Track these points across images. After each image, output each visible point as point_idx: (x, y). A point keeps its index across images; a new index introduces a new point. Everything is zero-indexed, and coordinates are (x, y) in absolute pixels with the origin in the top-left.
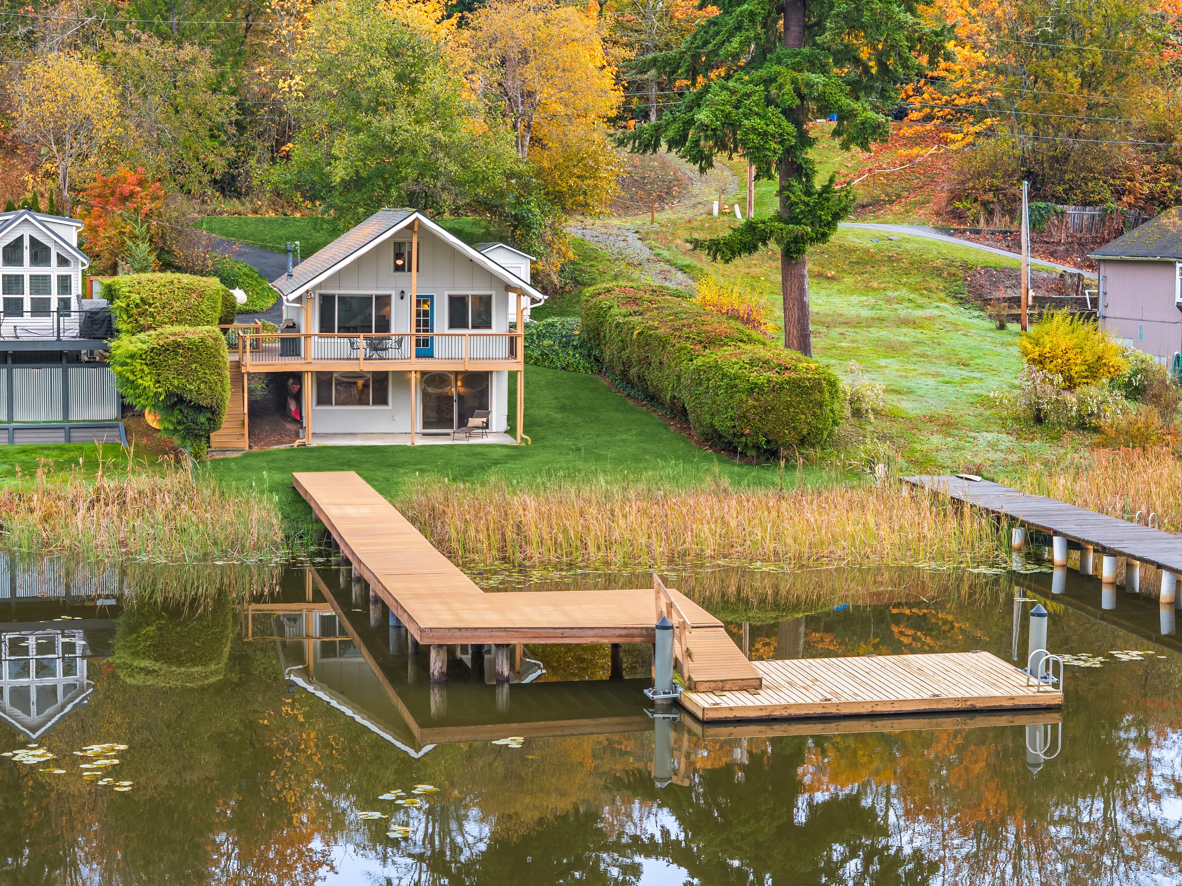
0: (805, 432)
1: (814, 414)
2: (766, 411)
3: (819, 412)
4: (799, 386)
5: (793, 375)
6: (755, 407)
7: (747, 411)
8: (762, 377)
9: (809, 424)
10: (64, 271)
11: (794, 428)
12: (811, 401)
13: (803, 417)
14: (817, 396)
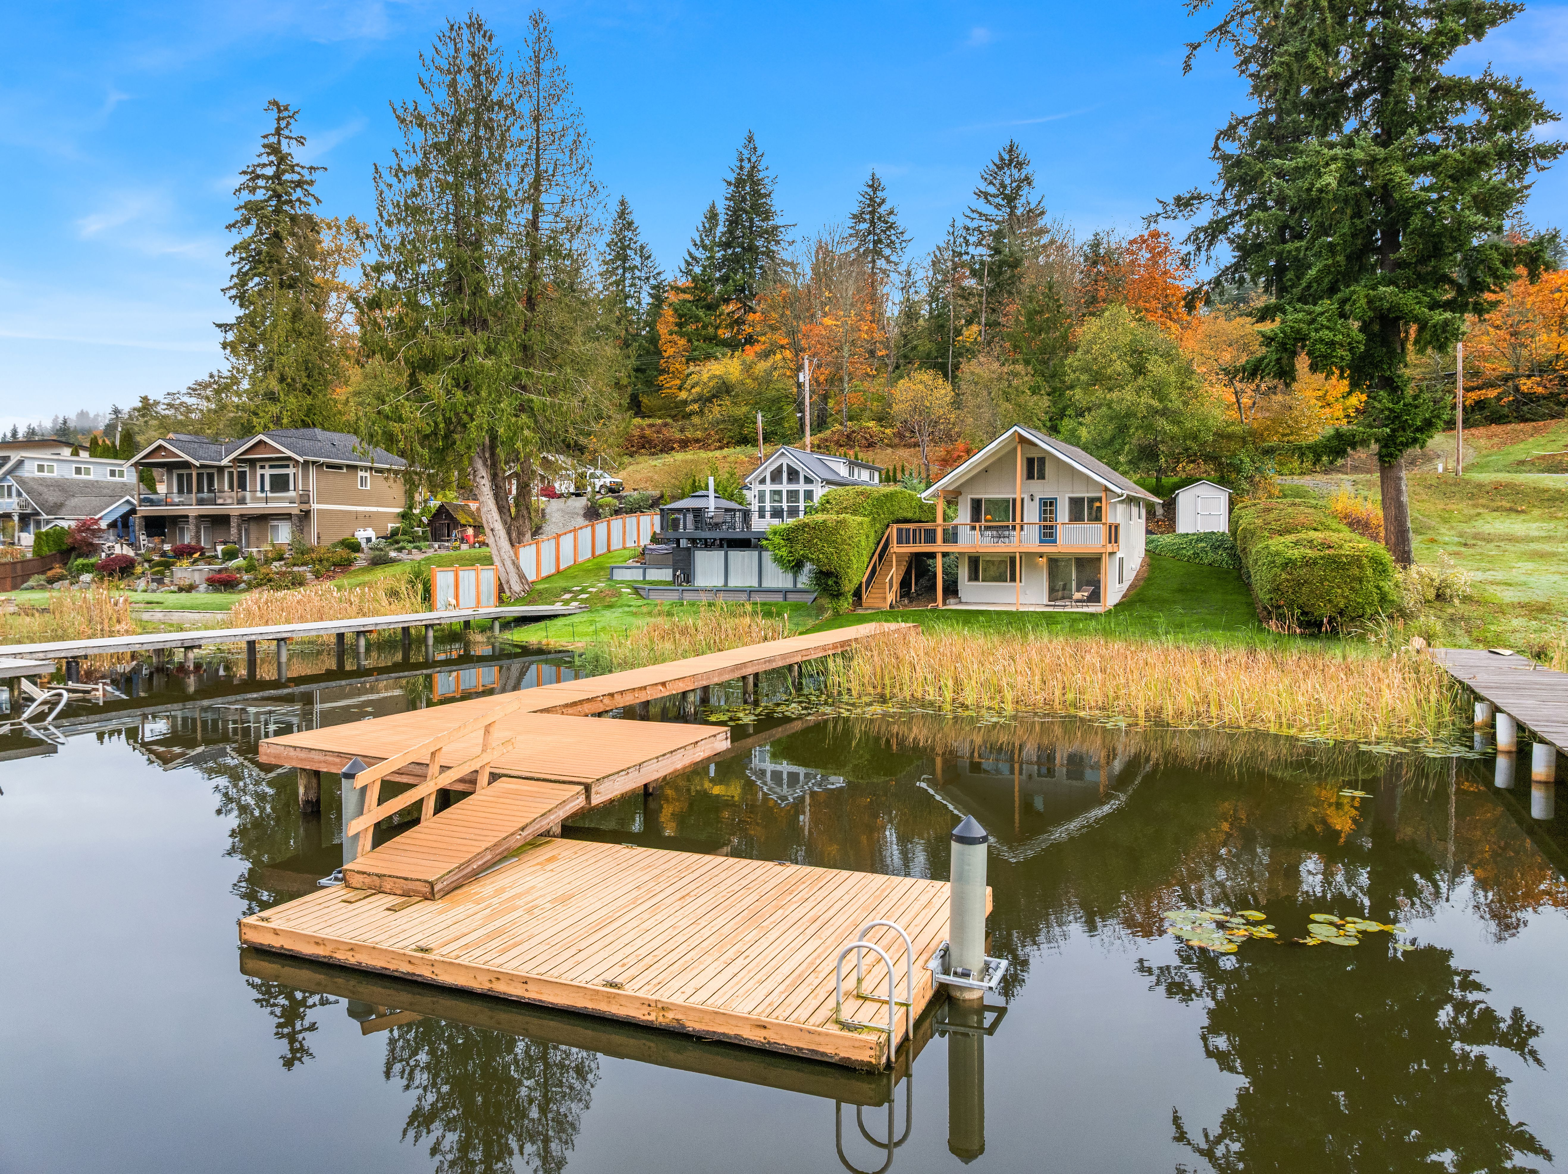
0: (1342, 605)
1: (1352, 588)
2: (1299, 584)
3: (1358, 586)
4: (1335, 562)
5: (1331, 552)
6: (1288, 580)
7: (1280, 584)
8: (1295, 554)
9: (1346, 597)
10: (809, 487)
11: (1330, 601)
12: (1349, 576)
13: (1339, 591)
14: (1356, 572)
